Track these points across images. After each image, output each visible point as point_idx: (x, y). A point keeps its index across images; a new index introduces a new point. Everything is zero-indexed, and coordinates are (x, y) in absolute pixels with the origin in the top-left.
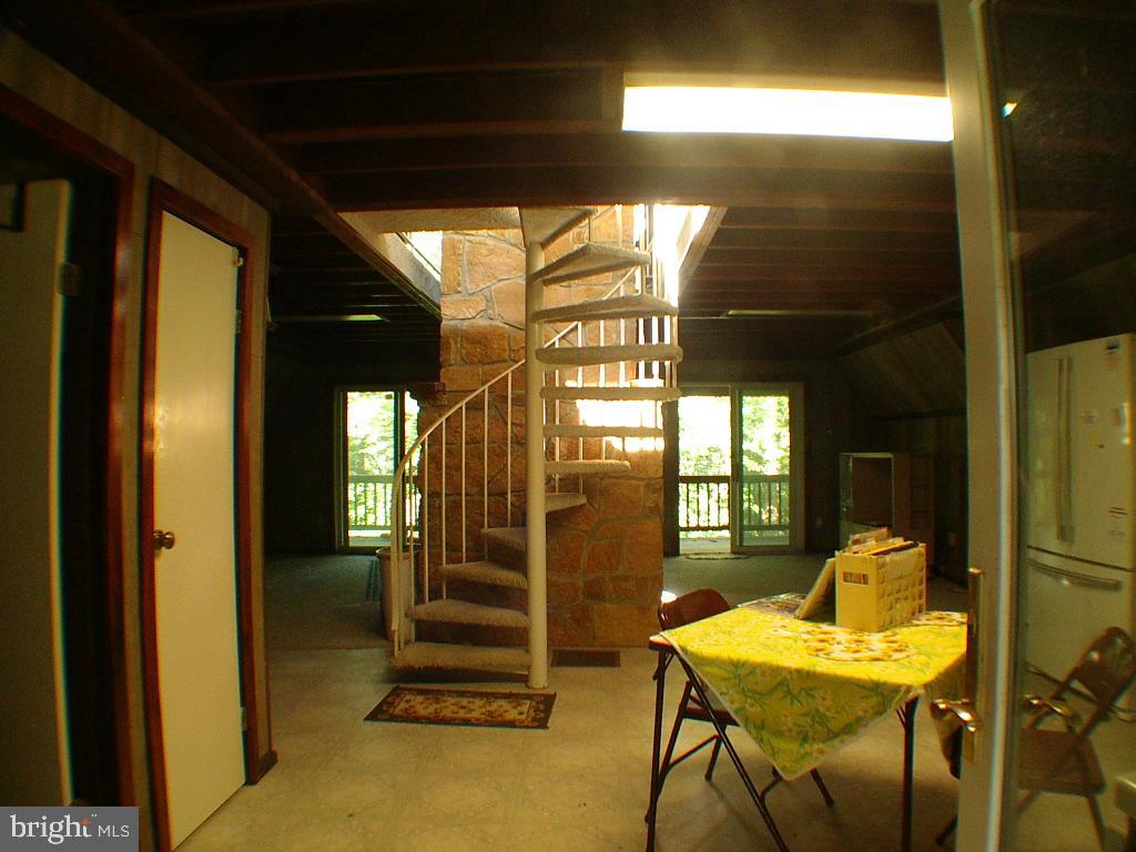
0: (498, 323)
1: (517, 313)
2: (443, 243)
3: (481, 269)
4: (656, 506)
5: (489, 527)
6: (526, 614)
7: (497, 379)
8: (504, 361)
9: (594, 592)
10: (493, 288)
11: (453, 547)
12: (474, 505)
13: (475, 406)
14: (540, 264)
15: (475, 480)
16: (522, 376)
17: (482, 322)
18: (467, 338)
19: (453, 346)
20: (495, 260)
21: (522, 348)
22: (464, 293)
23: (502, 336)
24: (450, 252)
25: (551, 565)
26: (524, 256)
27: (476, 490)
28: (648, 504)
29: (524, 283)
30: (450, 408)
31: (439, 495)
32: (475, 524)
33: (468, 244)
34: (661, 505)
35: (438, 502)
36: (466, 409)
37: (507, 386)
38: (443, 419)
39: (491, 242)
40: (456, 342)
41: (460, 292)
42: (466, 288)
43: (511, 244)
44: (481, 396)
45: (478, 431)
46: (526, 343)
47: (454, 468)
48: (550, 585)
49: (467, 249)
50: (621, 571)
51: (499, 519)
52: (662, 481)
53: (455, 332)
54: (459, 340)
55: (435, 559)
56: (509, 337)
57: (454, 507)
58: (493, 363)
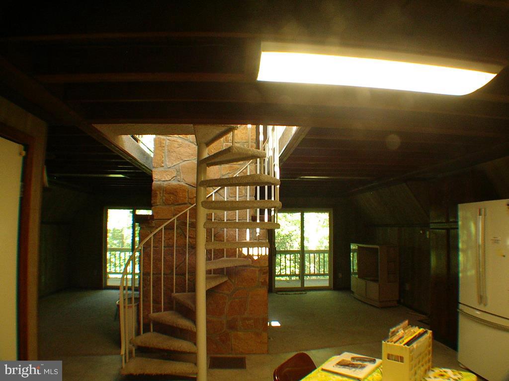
0: (183, 183)
1: (192, 179)
2: (155, 140)
3: (175, 154)
4: (265, 281)
5: (176, 293)
6: (195, 344)
7: (181, 213)
8: (186, 204)
9: (232, 326)
10: (180, 164)
11: (157, 301)
12: (168, 279)
13: (170, 228)
14: (206, 155)
15: (169, 267)
16: (194, 212)
17: (174, 183)
18: (166, 191)
19: (159, 195)
20: (182, 150)
21: (195, 197)
22: (165, 167)
23: (184, 191)
24: (158, 145)
25: (208, 312)
26: (197, 149)
27: (170, 271)
28: (260, 280)
29: (196, 162)
30: (157, 228)
31: (149, 274)
32: (169, 290)
33: (168, 141)
34: (267, 281)
35: (149, 278)
36: (164, 228)
37: (187, 217)
38: (151, 235)
39: (180, 140)
40: (160, 193)
41: (163, 167)
42: (166, 165)
43: (190, 142)
44: (173, 223)
45: (171, 240)
46: (196, 195)
47: (157, 260)
48: (208, 322)
49: (167, 144)
50: (246, 315)
51: (181, 288)
52: (268, 268)
53: (160, 188)
54: (162, 192)
55: (147, 307)
56: (188, 191)
57: (157, 281)
58: (180, 204)
